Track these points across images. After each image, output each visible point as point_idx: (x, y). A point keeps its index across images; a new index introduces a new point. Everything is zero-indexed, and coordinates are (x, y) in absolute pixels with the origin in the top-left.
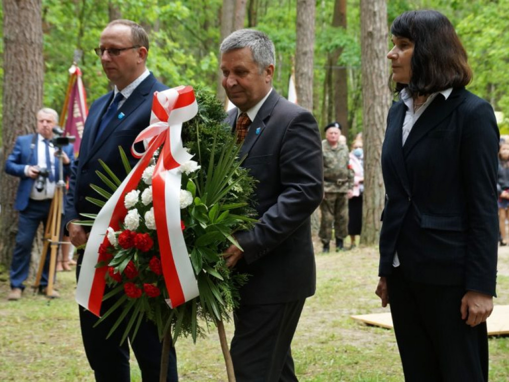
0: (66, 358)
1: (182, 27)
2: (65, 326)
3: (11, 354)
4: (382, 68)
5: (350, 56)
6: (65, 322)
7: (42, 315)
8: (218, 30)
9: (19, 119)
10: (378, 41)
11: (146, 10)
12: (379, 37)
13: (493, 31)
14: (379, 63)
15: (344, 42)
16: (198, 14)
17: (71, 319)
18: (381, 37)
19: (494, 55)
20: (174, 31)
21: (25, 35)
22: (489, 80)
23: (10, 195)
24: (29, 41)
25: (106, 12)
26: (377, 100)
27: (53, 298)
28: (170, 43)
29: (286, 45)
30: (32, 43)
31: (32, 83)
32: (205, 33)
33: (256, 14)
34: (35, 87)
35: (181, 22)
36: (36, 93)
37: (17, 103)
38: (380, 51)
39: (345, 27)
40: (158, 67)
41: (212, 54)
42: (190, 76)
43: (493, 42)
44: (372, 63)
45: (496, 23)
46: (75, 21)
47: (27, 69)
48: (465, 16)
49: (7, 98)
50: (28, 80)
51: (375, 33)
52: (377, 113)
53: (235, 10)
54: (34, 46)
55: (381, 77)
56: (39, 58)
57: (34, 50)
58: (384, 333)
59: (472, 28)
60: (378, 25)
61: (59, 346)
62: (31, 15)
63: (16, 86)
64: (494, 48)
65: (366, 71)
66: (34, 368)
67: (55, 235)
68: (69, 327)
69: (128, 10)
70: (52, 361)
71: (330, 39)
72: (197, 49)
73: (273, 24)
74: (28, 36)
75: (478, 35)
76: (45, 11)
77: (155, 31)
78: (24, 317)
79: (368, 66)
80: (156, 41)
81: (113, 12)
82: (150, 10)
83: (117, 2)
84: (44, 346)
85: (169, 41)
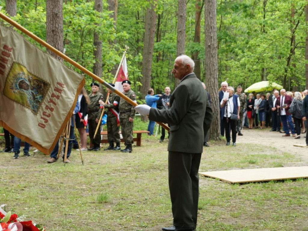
0: (71, 190)
1: (127, 42)
2: (71, 176)
3: (47, 188)
4: (214, 61)
5: (203, 55)
6: (71, 173)
7: (61, 171)
8: (143, 43)
11: (110, 35)
13: (265, 45)
14: (213, 59)
15: (200, 49)
16: (134, 36)
18: (214, 48)
19: (265, 56)
22: (263, 67)
25: (93, 35)
26: (212, 75)
27: (66, 163)
28: (121, 49)
29: (174, 50)
32: (138, 44)
33: (160, 36)
35: (127, 40)
38: (214, 54)
39: (199, 42)
40: (115, 60)
41: (140, 54)
43: (265, 50)
44: (210, 59)
45: (266, 42)
46: (79, 39)
48: (253, 38)
51: (211, 46)
52: (212, 81)
53: (150, 35)
55: (214, 65)
59: (255, 44)
60: (213, 42)
61: (68, 185)
62: (58, 38)
64: (265, 53)
66: (57, 194)
67: (68, 135)
68: (73, 176)
69: (102, 35)
71: (193, 48)
72: (134, 51)
73: (168, 41)
75: (258, 47)
76: (66, 35)
77: (115, 44)
78: (54, 171)
79: (208, 61)
80: (115, 48)
81: (96, 35)
82: (112, 35)
83: (98, 31)
84: (61, 184)
85: (120, 48)
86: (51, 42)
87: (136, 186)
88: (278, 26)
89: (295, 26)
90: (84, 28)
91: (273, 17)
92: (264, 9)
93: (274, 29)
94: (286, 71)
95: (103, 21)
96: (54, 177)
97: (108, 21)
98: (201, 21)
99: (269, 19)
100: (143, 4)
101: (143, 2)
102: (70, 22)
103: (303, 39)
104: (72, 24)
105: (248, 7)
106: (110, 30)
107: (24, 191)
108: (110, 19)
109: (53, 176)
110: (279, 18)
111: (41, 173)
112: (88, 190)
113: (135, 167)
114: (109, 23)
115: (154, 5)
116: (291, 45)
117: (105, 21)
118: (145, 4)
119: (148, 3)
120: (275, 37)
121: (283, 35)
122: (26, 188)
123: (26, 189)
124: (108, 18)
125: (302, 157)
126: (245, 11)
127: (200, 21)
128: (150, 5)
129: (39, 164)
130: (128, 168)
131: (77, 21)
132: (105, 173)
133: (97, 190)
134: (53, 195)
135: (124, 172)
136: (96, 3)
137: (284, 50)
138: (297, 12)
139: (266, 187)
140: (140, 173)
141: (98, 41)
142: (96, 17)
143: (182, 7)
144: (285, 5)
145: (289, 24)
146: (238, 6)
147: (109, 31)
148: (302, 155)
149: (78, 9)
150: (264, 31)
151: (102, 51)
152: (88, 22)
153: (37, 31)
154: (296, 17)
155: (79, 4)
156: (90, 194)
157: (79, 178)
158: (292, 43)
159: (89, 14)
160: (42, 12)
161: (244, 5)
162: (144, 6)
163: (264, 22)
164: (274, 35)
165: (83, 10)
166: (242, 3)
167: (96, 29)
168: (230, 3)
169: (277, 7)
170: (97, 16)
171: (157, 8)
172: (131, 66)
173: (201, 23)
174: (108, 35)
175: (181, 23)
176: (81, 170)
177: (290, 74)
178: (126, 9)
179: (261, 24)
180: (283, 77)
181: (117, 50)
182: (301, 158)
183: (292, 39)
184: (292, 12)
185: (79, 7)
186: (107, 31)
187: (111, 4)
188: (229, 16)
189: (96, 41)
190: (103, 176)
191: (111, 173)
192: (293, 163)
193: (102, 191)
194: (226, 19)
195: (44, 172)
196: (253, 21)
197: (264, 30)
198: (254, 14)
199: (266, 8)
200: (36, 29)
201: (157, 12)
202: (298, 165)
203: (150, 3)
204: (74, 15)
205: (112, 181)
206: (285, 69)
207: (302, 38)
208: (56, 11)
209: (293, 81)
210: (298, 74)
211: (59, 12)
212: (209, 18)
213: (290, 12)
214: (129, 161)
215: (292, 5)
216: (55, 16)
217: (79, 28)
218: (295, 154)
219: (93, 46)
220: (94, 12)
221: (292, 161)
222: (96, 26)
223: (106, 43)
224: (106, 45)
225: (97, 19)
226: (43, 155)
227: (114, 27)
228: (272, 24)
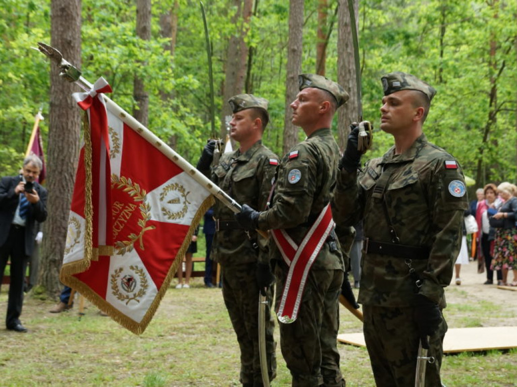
0: (94, 366)
2: (93, 339)
3: (49, 361)
6: (93, 335)
7: (74, 329)
8: (221, 98)
9: (59, 168)
10: (352, 112)
11: (164, 82)
12: (352, 108)
17: (98, 333)
19: (443, 124)
20: (185, 98)
21: (67, 101)
23: (51, 229)
24: (70, 106)
25: (131, 82)
27: (83, 315)
30: (72, 107)
31: (71, 139)
34: (73, 142)
35: (191, 91)
36: (74, 147)
37: (58, 155)
40: (173, 127)
42: (197, 135)
43: (443, 114)
44: (347, 128)
45: (444, 99)
47: (67, 128)
49: (50, 151)
50: (68, 137)
53: (235, 84)
54: (74, 109)
56: (78, 119)
57: (74, 113)
58: (354, 350)
61: (88, 356)
63: (58, 142)
64: (443, 119)
65: (342, 135)
66: (68, 373)
68: (96, 340)
69: (149, 81)
70: (83, 367)
74: (69, 101)
77: (171, 98)
78: (59, 330)
79: (343, 131)
80: (172, 107)
81: (138, 83)
82: (167, 81)
83: (141, 75)
84: (75, 355)
85: (181, 107)
86: (59, 91)
87: (215, 360)
88: (466, 71)
89: (497, 72)
90: (117, 69)
91: (457, 55)
92: (441, 41)
93: (459, 77)
94: (481, 152)
95: (151, 56)
96: (61, 342)
97: (160, 56)
98: (327, 60)
99: (451, 59)
100: (224, 28)
101: (224, 24)
102: (92, 58)
103: (512, 95)
104: (93, 61)
105: (412, 36)
106: (164, 72)
107: (4, 368)
108: (164, 52)
109: (59, 338)
110: (469, 56)
111: (35, 334)
112: (125, 367)
113: (210, 324)
114: (161, 60)
115: (244, 30)
116: (491, 105)
117: (154, 57)
118: (228, 28)
119: (233, 26)
120: (460, 90)
121: (475, 87)
122: (9, 362)
123: (9, 364)
124: (161, 50)
125: (514, 309)
126: (407, 44)
127: (325, 61)
128: (236, 29)
129: (31, 317)
130: (197, 326)
131: (104, 56)
132: (156, 335)
133: (143, 367)
134: (60, 374)
135: (190, 334)
136: (139, 24)
137: (477, 115)
138: (500, 47)
139: (454, 364)
140: (219, 335)
141: (142, 93)
142: (139, 49)
143: (295, 33)
144: (480, 35)
145: (486, 69)
146: (393, 34)
147: (162, 75)
148: (514, 306)
149: (105, 35)
150: (441, 81)
151: (149, 112)
152: (125, 58)
153: (30, 72)
154: (498, 55)
155: (108, 26)
156: (129, 373)
157: (108, 344)
158: (491, 101)
159: (125, 43)
160: (41, 38)
161: (404, 32)
162: (226, 31)
163: (441, 63)
164: (460, 86)
165: (115, 36)
166: (401, 30)
167: (139, 70)
168: (379, 28)
169: (464, 38)
170: (141, 48)
171: (248, 37)
172: (200, 140)
173: (326, 64)
174: (159, 83)
175: (295, 62)
176: (109, 329)
177: (488, 158)
178: (191, 37)
179: (435, 67)
180: (474, 163)
181: (176, 109)
182: (513, 311)
183: (492, 95)
184: (491, 46)
185: (108, 31)
186: (157, 73)
187: (165, 27)
188: (376, 52)
189: (137, 92)
190: (151, 340)
191: (166, 334)
192: (500, 319)
193: (151, 368)
194: (371, 58)
195: (42, 332)
196: (422, 61)
197: (441, 78)
198: (423, 49)
199: (446, 39)
200: (29, 68)
201: (249, 43)
202: (509, 324)
203: (237, 27)
204: (99, 44)
205: (171, 350)
206: (480, 149)
207: (509, 93)
208: (68, 35)
209: (492, 170)
210: (502, 157)
211: (74, 39)
212: (345, 55)
213: (488, 48)
214: (199, 313)
215: (492, 34)
216: (66, 46)
217: (108, 68)
218: (502, 303)
219: (132, 102)
220: (135, 39)
221: (497, 317)
222: (138, 64)
223: (156, 98)
224: (154, 100)
225: (141, 52)
226: (39, 300)
227: (172, 68)
228: (457, 67)
